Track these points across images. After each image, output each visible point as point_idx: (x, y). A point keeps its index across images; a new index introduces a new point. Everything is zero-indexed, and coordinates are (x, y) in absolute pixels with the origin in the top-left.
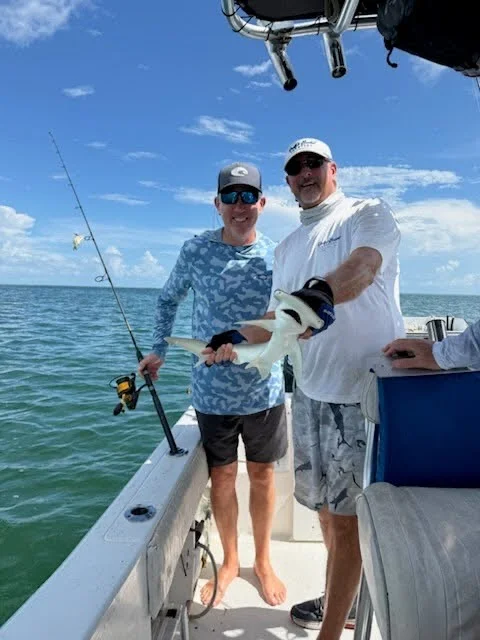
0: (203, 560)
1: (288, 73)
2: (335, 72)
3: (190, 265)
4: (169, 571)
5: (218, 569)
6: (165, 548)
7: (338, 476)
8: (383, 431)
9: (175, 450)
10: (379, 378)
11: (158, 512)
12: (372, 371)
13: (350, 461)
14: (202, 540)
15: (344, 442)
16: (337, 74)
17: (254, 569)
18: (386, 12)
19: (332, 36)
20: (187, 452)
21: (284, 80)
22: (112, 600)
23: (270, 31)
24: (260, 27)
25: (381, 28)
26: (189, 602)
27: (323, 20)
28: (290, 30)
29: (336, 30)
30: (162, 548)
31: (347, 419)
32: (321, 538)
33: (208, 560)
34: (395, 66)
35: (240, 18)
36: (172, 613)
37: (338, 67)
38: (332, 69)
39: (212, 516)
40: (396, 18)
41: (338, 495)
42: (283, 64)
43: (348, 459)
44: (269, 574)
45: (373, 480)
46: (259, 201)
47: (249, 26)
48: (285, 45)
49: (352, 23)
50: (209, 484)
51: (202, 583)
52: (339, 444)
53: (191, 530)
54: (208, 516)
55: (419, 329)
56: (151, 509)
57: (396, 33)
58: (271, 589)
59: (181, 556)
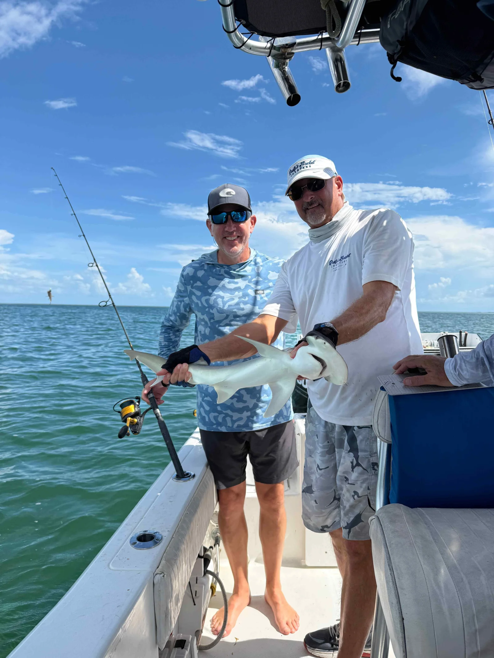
0: (213, 588)
1: (291, 88)
2: (338, 86)
3: (189, 288)
4: (177, 600)
5: (228, 599)
6: (173, 575)
7: (352, 500)
8: (395, 450)
9: (181, 475)
10: (390, 396)
11: (164, 538)
12: (382, 389)
13: (364, 485)
14: (211, 567)
15: (358, 464)
16: (341, 89)
17: (265, 597)
18: (389, 26)
19: (336, 50)
20: (194, 476)
21: (287, 95)
22: (117, 631)
23: (272, 47)
24: (262, 43)
25: (384, 42)
26: (198, 633)
27: (326, 35)
28: (292, 45)
29: (339, 45)
30: (169, 576)
31: (361, 441)
32: (336, 564)
33: (218, 588)
34: (399, 79)
35: (241, 34)
36: (181, 644)
37: (342, 82)
38: (335, 83)
39: (221, 543)
40: (400, 32)
41: (352, 519)
42: (286, 79)
43: (362, 483)
44: (280, 602)
45: (387, 501)
46: (249, 219)
47: (251, 42)
48: (288, 61)
49: (355, 37)
50: (217, 509)
51: (211, 613)
52: (353, 468)
53: (199, 556)
54: (217, 542)
55: (431, 345)
56: (157, 535)
57: (399, 47)
58: (284, 617)
59: (189, 582)
